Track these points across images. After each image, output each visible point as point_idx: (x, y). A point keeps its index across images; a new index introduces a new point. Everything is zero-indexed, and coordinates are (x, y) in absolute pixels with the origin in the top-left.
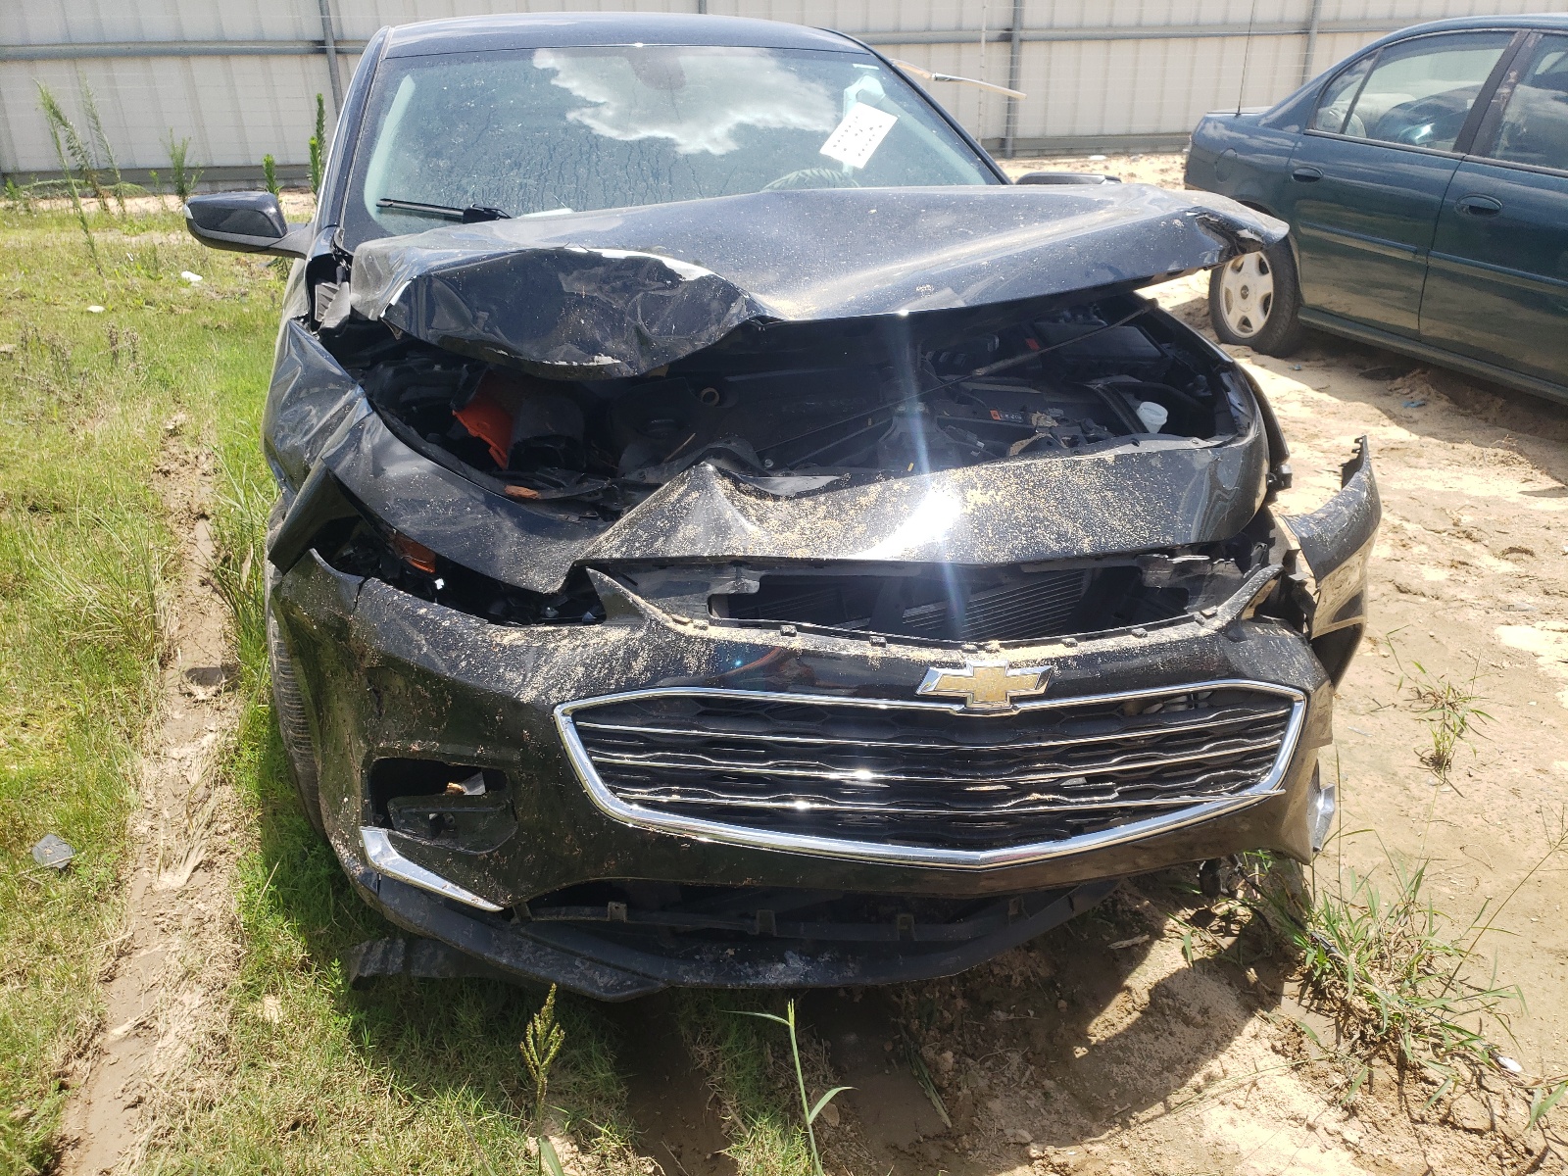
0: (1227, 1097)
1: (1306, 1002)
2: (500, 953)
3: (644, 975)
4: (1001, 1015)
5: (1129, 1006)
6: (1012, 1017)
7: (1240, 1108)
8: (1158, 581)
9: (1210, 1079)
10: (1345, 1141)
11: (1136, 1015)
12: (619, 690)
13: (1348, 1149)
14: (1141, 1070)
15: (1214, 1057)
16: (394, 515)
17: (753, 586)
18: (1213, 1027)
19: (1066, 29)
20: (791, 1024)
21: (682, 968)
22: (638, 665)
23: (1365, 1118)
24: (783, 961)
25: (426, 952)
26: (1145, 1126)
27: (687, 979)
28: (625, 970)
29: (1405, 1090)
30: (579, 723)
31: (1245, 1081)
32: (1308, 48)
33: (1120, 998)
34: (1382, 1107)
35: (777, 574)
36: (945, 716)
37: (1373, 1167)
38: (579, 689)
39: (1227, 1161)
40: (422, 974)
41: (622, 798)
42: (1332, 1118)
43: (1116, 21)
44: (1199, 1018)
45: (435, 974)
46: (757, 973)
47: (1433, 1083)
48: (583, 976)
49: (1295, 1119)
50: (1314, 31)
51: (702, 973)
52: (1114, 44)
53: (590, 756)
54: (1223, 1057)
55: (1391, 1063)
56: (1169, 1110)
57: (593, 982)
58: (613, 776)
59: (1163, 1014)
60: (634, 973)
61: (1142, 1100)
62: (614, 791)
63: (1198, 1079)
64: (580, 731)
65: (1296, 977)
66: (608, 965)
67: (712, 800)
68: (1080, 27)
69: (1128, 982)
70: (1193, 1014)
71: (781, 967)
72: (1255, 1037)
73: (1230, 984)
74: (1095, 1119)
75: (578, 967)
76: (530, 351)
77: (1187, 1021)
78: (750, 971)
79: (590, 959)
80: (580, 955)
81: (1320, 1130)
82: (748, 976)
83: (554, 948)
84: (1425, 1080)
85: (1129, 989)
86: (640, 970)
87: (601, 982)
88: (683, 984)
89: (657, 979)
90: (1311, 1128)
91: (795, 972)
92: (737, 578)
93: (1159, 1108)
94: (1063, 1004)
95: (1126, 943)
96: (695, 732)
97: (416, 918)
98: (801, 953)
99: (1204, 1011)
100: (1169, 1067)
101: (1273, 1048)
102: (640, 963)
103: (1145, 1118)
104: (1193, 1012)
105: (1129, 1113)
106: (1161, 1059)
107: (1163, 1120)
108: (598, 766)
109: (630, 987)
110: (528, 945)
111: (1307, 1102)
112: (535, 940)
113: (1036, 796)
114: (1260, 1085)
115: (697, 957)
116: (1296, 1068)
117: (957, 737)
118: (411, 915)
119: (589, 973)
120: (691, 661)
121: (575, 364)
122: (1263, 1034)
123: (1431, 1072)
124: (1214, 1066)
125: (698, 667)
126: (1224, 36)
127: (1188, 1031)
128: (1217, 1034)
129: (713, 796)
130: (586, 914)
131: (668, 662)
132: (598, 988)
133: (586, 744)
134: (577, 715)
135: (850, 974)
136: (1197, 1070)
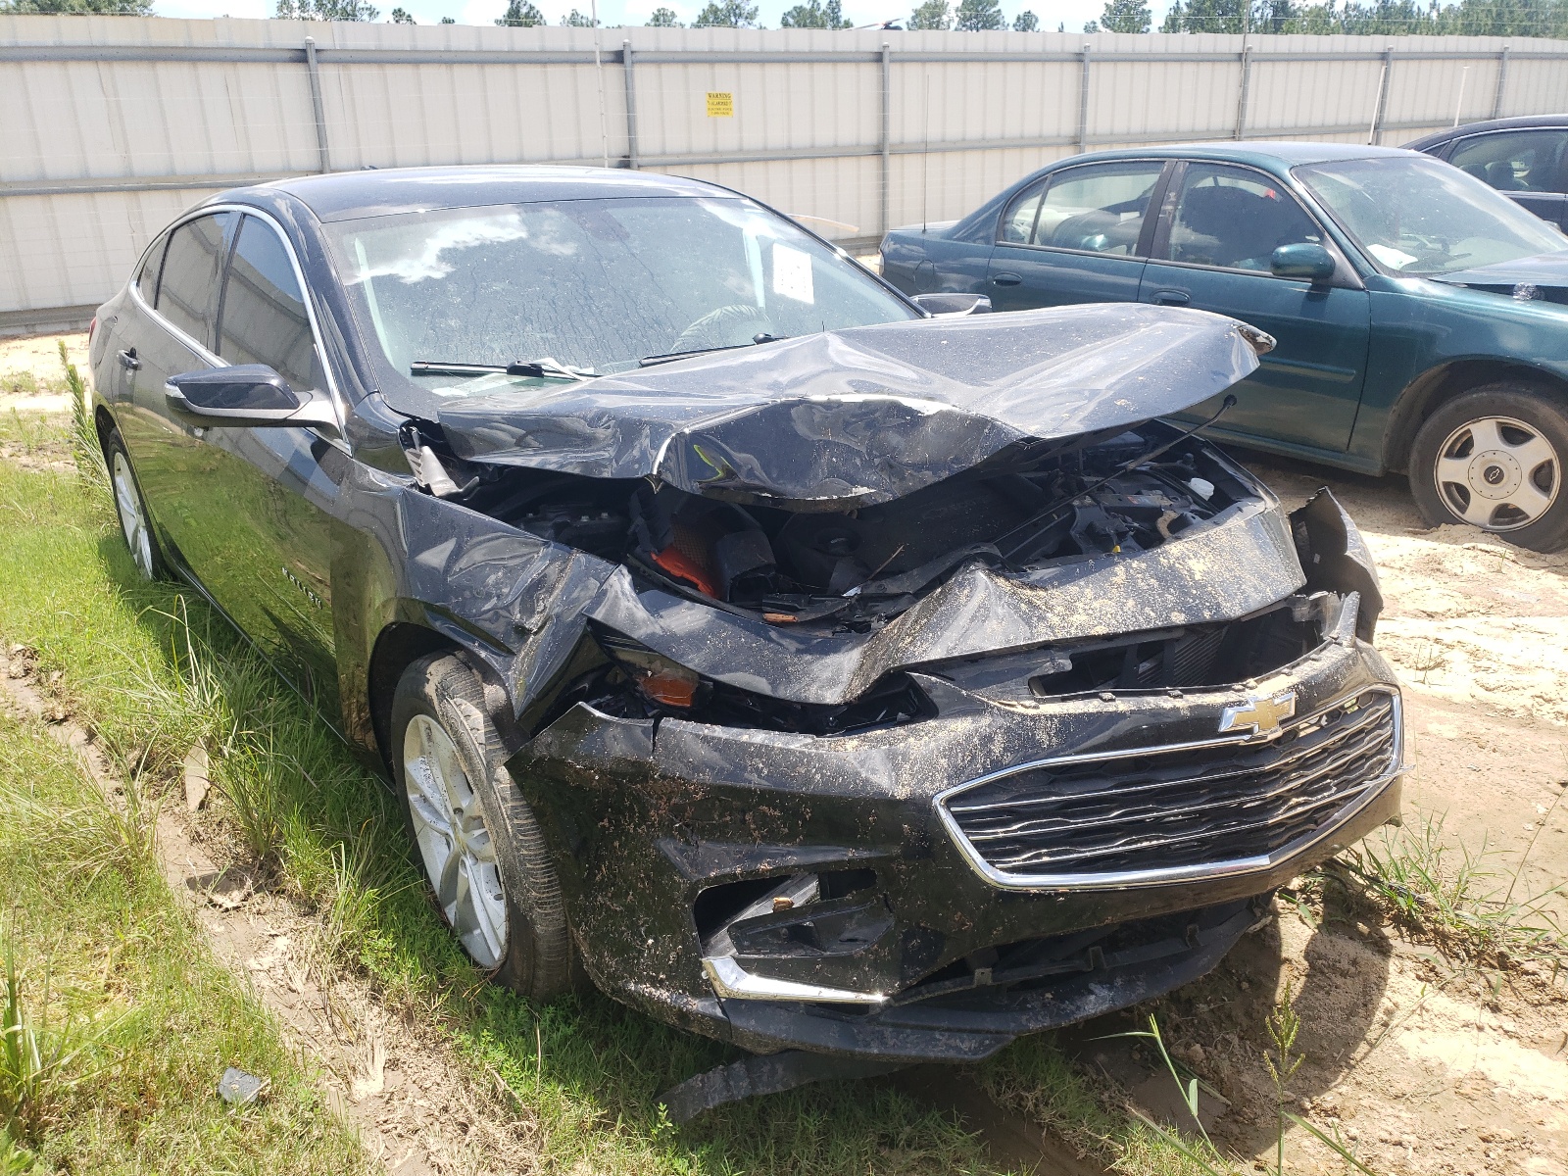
0: (1409, 1023)
1: (1408, 939)
2: (867, 1045)
3: (997, 1032)
4: (1203, 1007)
5: (1296, 973)
6: (1212, 1006)
7: (1422, 1029)
8: (1303, 615)
9: (1389, 1013)
10: (1506, 1032)
11: (1303, 979)
12: (987, 772)
13: (1511, 1037)
14: (1331, 1019)
15: (1382, 995)
16: (682, 656)
17: (1067, 665)
18: (1367, 973)
19: (678, 155)
20: (1157, 1035)
21: (1025, 1017)
22: (997, 748)
23: (1507, 1012)
24: (1091, 992)
25: (766, 1069)
26: (1365, 1062)
27: (1031, 1026)
28: (978, 1032)
29: (1516, 986)
30: (953, 809)
31: (1415, 1008)
32: (883, 167)
33: (1284, 970)
34: (1507, 1000)
35: (1080, 651)
36: (1234, 747)
37: (1533, 1045)
38: (949, 777)
39: (1437, 1072)
40: (769, 1091)
41: (1002, 869)
42: (1487, 1018)
43: (721, 147)
44: (1353, 969)
45: (780, 1088)
46: (1078, 1008)
47: (1534, 974)
48: (949, 1047)
49: (1468, 1026)
50: (887, 153)
51: (1040, 1018)
52: (721, 166)
53: (968, 835)
54: (1388, 993)
55: (1495, 968)
56: (1372, 1046)
57: (958, 1049)
58: (992, 851)
59: (1322, 973)
60: (989, 1032)
61: (1350, 1043)
62: (992, 864)
63: (1379, 1015)
64: (957, 816)
65: (1386, 922)
66: (965, 1031)
67: (1075, 855)
68: (690, 153)
69: (1284, 955)
70: (1347, 967)
71: (1092, 997)
72: (1401, 972)
73: (1351, 938)
74: (1323, 1069)
75: (939, 1040)
76: (794, 490)
77: (1344, 974)
78: (1073, 1008)
79: (948, 1030)
80: (938, 1029)
81: (1487, 1028)
82: (1073, 1013)
83: (913, 1028)
84: (1527, 973)
85: (1287, 960)
86: (992, 1028)
87: (965, 1046)
88: (1029, 1031)
89: (1008, 1033)
90: (1480, 1029)
91: (1104, 999)
92: (1052, 660)
93: (1363, 1048)
94: (1245, 985)
95: (1258, 926)
96: (1054, 798)
97: (781, 1031)
98: (1100, 983)
99: (1354, 963)
100: (1351, 1013)
101: (1419, 978)
102: (990, 1023)
103: (1362, 1055)
104: (1345, 965)
105: (1347, 1056)
106: (1342, 1009)
107: (1372, 1054)
108: (977, 844)
109: (990, 1046)
110: (888, 1031)
111: (1469, 1011)
112: (893, 1025)
113: (1294, 800)
114: (1428, 1007)
115: (1029, 1006)
116: (1442, 989)
117: (1243, 763)
118: (773, 1032)
119: (952, 1042)
120: (1041, 736)
121: (835, 497)
122: (1406, 968)
123: (1529, 966)
124: (1385, 1003)
125: (1050, 741)
126: (792, 159)
127: (1349, 981)
128: (1373, 978)
129: (1076, 852)
130: (949, 987)
131: (1022, 739)
132: (966, 1053)
133: (962, 826)
134: (950, 802)
135: (1142, 991)
136: (1375, 1008)
